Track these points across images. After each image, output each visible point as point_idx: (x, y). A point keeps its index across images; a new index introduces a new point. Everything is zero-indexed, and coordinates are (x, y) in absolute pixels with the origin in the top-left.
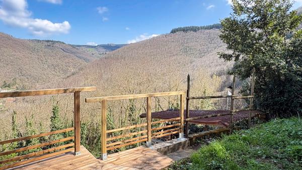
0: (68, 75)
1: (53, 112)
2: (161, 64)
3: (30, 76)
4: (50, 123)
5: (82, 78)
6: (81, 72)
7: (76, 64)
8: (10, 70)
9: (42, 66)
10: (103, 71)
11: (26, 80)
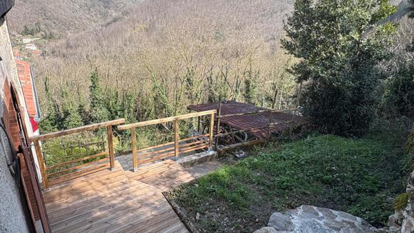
0: (109, 20)
1: (92, 80)
2: (238, 10)
3: (57, 19)
4: (90, 93)
5: (127, 27)
6: (126, 17)
7: (118, 5)
8: (30, 9)
9: (72, 6)
10: (155, 18)
11: (53, 25)
